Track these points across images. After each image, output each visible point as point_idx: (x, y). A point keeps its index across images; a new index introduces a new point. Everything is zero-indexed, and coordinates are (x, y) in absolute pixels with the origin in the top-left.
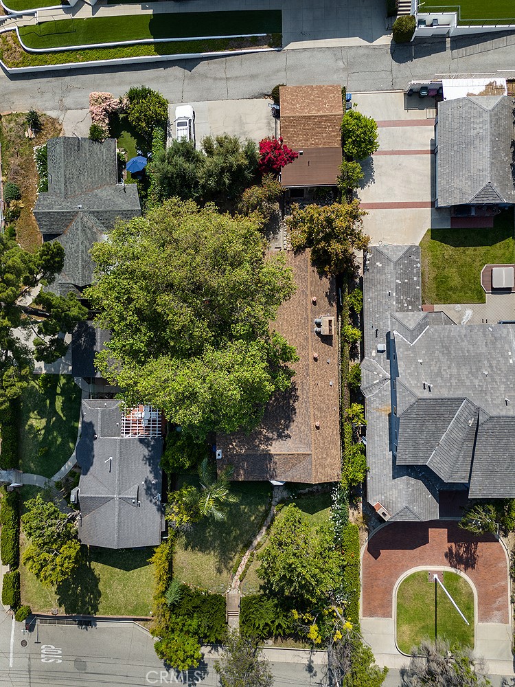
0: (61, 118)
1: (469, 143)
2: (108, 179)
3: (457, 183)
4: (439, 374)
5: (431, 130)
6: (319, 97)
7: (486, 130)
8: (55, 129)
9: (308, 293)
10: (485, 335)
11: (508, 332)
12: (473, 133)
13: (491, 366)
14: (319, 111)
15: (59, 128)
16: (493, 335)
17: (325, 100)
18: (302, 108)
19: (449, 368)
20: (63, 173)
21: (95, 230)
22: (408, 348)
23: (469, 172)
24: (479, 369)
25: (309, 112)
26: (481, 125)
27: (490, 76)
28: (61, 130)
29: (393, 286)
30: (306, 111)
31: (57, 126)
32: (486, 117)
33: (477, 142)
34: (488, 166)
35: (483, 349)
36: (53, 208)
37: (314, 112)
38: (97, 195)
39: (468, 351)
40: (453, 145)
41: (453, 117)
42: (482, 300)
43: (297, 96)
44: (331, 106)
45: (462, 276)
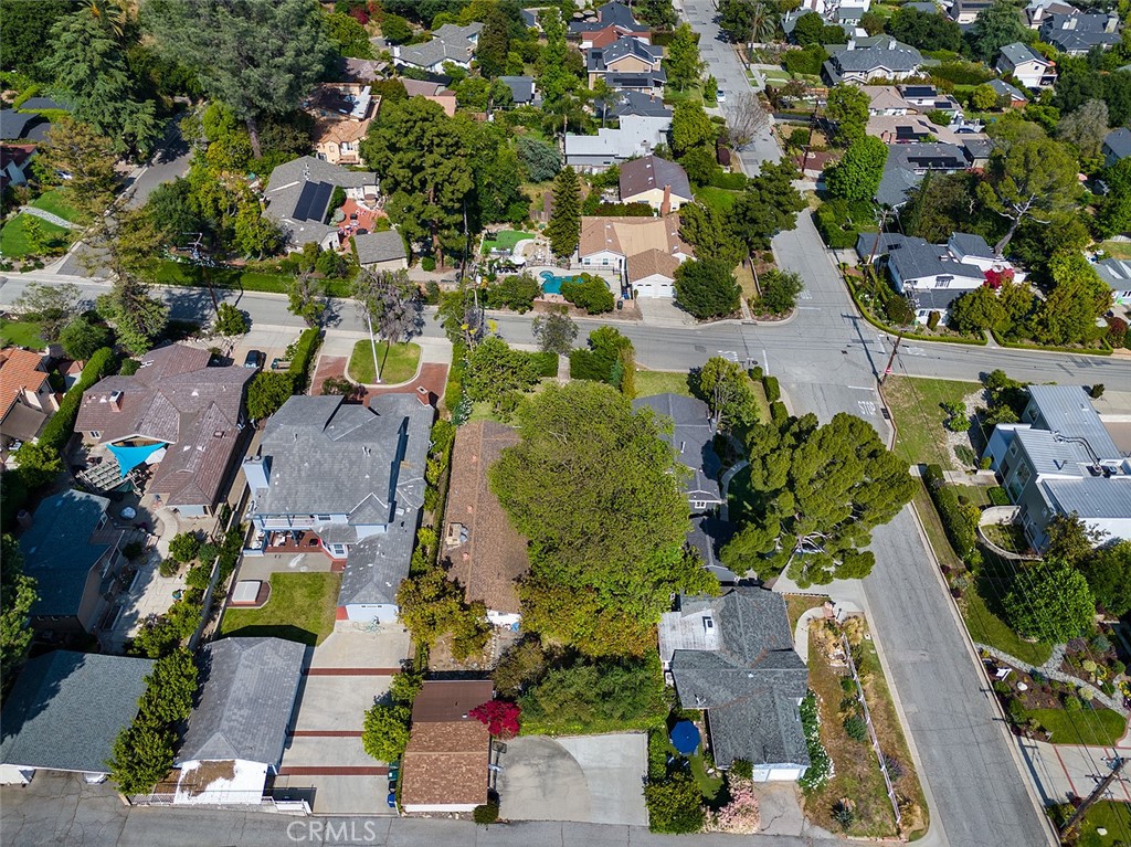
0: (807, 826)
1: (253, 702)
2: (721, 715)
3: (280, 663)
4: (352, 463)
5: (286, 760)
6: (434, 783)
7: (229, 710)
8: (813, 811)
9: (471, 563)
10: (295, 503)
11: (270, 506)
12: (245, 712)
13: (299, 470)
14: (436, 759)
15: (807, 812)
16: (287, 503)
17: (426, 777)
18: (458, 765)
19: (341, 470)
20: (780, 718)
21: (729, 652)
22: (376, 490)
23: (262, 670)
24: (312, 468)
25: (449, 759)
26: (234, 717)
27: (197, 808)
28: (804, 809)
29: (377, 561)
30: (453, 760)
31: (811, 815)
32: (225, 725)
33: (244, 700)
34: (240, 668)
35: (302, 487)
36: (785, 673)
37: (443, 758)
38: (732, 693)
39: (317, 486)
40: (272, 706)
41: (263, 740)
42: (275, 576)
43: (464, 786)
44: (419, 766)
45: (292, 599)
